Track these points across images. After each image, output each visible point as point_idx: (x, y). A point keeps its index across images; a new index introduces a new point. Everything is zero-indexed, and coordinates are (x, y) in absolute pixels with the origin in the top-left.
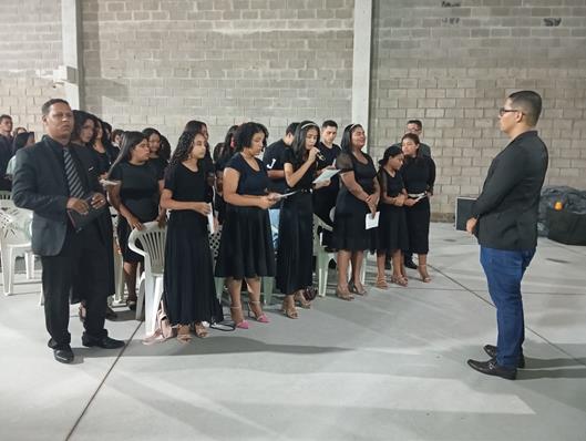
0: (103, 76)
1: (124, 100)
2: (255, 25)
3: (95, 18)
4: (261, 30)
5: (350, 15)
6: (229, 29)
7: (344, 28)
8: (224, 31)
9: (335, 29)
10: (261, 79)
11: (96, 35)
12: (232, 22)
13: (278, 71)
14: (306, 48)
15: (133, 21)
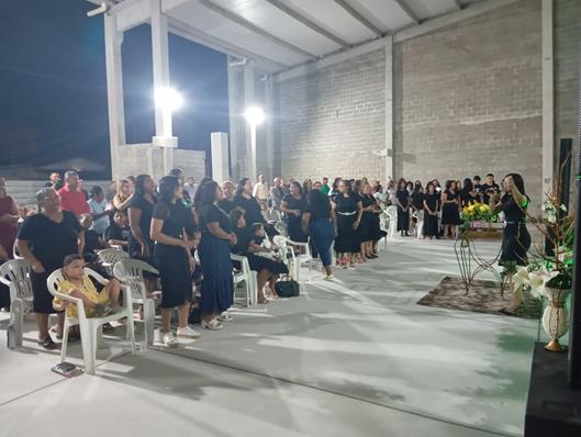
0: (405, 151)
1: (415, 163)
2: (485, 118)
3: (401, 123)
4: (487, 120)
5: (541, 107)
6: (471, 122)
7: (537, 114)
8: (467, 123)
9: (532, 116)
10: (488, 146)
11: (401, 133)
12: (471, 118)
13: (498, 141)
14: (515, 128)
15: (420, 123)
